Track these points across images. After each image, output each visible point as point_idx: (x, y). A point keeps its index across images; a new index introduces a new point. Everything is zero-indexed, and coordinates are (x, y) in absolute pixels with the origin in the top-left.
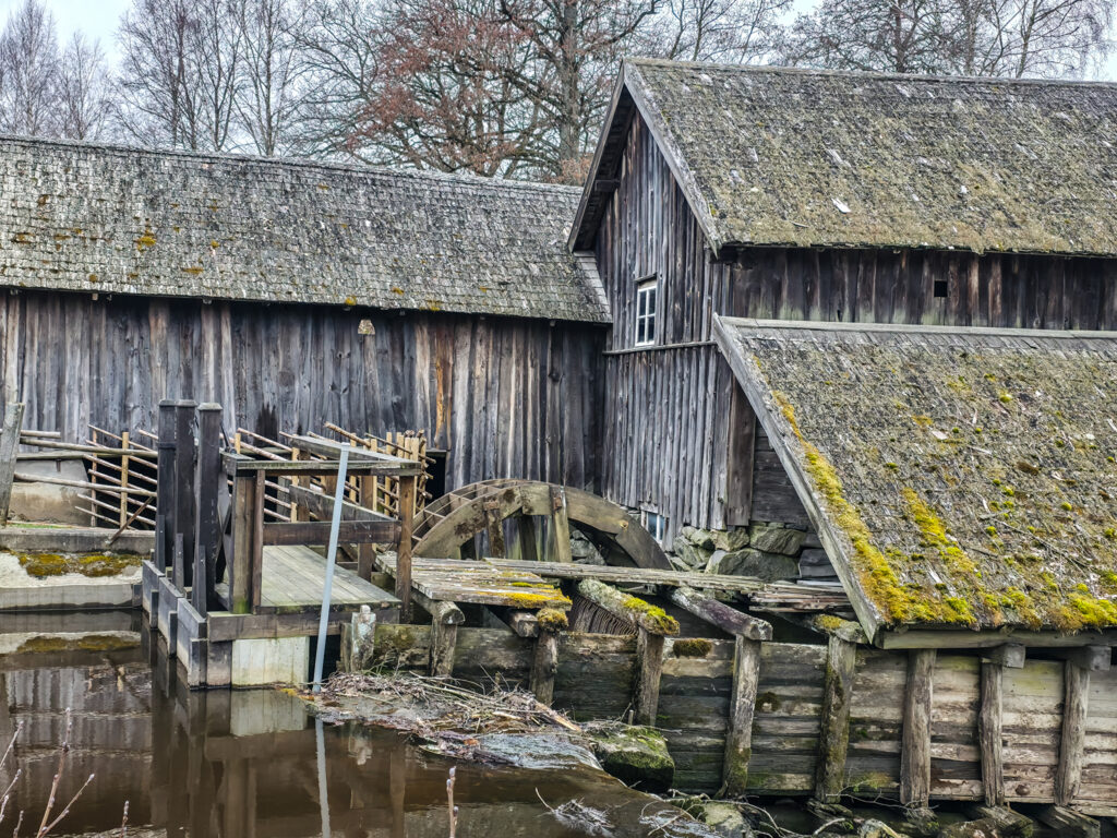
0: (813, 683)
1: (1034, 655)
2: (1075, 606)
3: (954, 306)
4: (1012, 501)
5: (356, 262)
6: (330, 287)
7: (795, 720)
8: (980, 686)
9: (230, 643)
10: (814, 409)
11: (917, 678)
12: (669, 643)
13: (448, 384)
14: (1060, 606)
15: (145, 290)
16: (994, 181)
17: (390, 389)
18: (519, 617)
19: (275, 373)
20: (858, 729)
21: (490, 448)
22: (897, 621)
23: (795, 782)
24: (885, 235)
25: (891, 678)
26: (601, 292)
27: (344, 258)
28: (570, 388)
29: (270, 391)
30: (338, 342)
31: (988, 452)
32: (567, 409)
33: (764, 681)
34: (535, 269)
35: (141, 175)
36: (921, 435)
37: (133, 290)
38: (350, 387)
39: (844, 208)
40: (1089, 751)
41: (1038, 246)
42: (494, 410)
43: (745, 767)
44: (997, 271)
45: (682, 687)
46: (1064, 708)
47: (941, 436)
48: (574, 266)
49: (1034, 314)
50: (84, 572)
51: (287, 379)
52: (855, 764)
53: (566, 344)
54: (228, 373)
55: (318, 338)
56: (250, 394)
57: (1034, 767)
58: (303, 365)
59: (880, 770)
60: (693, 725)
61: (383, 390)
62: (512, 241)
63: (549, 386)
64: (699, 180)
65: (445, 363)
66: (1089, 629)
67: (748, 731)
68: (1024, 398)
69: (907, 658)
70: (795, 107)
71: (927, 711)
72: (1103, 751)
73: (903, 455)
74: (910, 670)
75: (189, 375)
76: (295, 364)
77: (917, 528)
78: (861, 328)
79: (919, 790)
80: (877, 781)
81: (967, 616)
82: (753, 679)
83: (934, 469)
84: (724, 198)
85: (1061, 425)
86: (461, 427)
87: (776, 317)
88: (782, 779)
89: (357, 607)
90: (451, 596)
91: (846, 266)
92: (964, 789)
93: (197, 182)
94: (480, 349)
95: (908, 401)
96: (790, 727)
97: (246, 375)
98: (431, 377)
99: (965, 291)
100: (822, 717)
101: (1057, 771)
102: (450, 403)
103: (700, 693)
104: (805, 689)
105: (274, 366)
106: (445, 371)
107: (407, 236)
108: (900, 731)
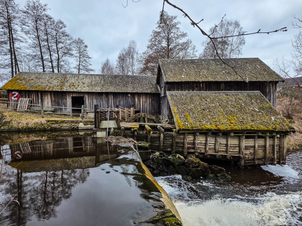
0: (171, 137)
1: (201, 133)
2: (205, 127)
3: (199, 89)
4: (200, 114)
5: (128, 87)
6: (124, 90)
7: (169, 142)
8: (194, 137)
9: (96, 132)
10: (176, 103)
11: (185, 136)
12: (152, 132)
13: (140, 102)
14: (203, 127)
15: (102, 92)
16: (205, 72)
17: (132, 102)
18: (132, 129)
19: (118, 101)
20: (177, 143)
21: (145, 110)
22: (180, 129)
23: (169, 149)
24: (188, 80)
25: (182, 137)
26: (159, 89)
27: (127, 86)
28: (156, 102)
29: (118, 103)
30: (126, 97)
31: (199, 107)
32: (155, 104)
33: (164, 137)
34: (151, 87)
35: (104, 78)
36: (190, 105)
37: (100, 92)
38: (127, 102)
39: (183, 77)
40: (210, 146)
41: (209, 80)
42: (146, 104)
43: (162, 147)
44: (205, 84)
45: (154, 138)
46: (206, 140)
47: (193, 106)
48: (156, 86)
49: (210, 89)
50: (90, 125)
51: (120, 102)
52: (177, 147)
53: (155, 96)
54: (112, 101)
55: (123, 97)
56: (115, 104)
57: (202, 148)
58: (121, 100)
59: (181, 148)
60: (155, 142)
61: (131, 103)
62: (149, 83)
63: (153, 101)
64: (165, 74)
65: (139, 99)
66: (207, 130)
67: (162, 143)
68: (206, 100)
69: (184, 134)
70: (180, 64)
71: (186, 141)
72: (212, 146)
73: (187, 108)
74: (184, 136)
75: (108, 102)
76: (120, 100)
77: (186, 117)
78: (185, 92)
79: (185, 151)
80: (180, 150)
81: (190, 128)
82: (163, 137)
83: (191, 110)
84: (167, 76)
85: (210, 104)
86: (142, 107)
87: (174, 91)
88: (167, 149)
89: (111, 128)
90: (123, 127)
91: (183, 84)
92: (192, 151)
93: (110, 78)
94: (144, 97)
95: (189, 101)
96: (168, 143)
97: (115, 101)
98: (138, 101)
99: (200, 86)
100: (172, 141)
101: (205, 148)
102: (140, 104)
103: (156, 138)
104: (170, 138)
105: (118, 100)
106: (139, 100)
107: (135, 83)
108: (183, 143)
